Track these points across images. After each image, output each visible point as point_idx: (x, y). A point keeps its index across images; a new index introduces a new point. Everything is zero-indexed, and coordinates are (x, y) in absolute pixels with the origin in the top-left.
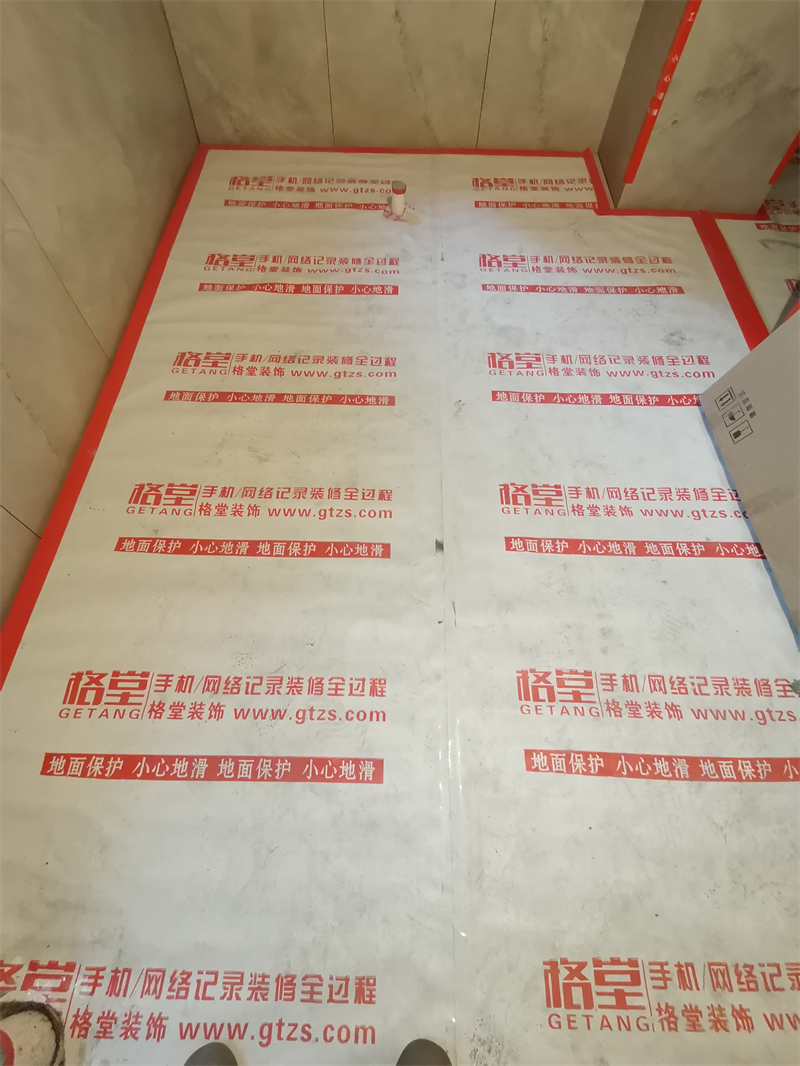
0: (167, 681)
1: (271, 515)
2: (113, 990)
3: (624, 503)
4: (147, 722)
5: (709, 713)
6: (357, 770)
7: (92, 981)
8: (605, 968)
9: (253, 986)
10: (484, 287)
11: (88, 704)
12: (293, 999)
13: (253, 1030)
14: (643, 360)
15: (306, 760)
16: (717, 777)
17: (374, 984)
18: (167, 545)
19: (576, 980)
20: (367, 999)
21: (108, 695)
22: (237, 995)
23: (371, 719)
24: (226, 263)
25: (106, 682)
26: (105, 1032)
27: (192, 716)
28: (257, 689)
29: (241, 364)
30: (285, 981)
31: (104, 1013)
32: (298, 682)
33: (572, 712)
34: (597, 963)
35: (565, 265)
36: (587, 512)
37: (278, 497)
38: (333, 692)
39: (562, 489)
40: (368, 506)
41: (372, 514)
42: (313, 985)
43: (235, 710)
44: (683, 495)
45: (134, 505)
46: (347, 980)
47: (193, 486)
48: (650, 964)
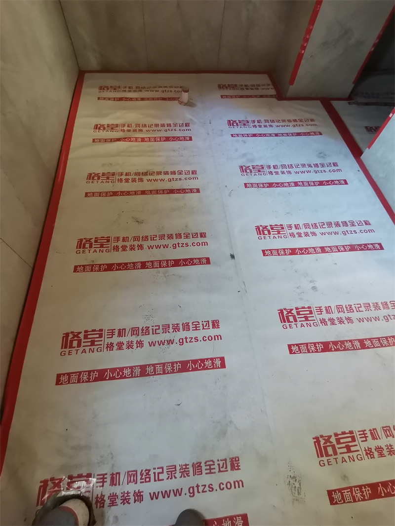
0: (112, 332)
1: (149, 249)
2: (113, 483)
3: (312, 230)
4: (106, 353)
5: (364, 319)
6: (213, 363)
7: (101, 480)
8: (340, 436)
9: (181, 471)
10: (232, 135)
11: (75, 347)
12: (202, 474)
13: (185, 491)
14: (310, 166)
15: (188, 362)
16: (372, 346)
17: (239, 460)
18: (100, 267)
19: (328, 444)
20: (237, 468)
21: (84, 342)
22: (174, 476)
23: (215, 340)
24: (104, 129)
25: (82, 336)
26: (113, 503)
27: (128, 347)
28: (157, 331)
29: (121, 177)
30: (196, 466)
31: (111, 494)
32: (177, 326)
33: (305, 325)
34: (336, 435)
35: (267, 124)
36: (297, 236)
37: (151, 240)
38: (195, 329)
39: (284, 226)
40: (196, 240)
41: (198, 244)
42: (210, 465)
43: (149, 342)
44: (337, 224)
45: (79, 249)
46: (225, 460)
47: (107, 237)
48: (359, 432)
